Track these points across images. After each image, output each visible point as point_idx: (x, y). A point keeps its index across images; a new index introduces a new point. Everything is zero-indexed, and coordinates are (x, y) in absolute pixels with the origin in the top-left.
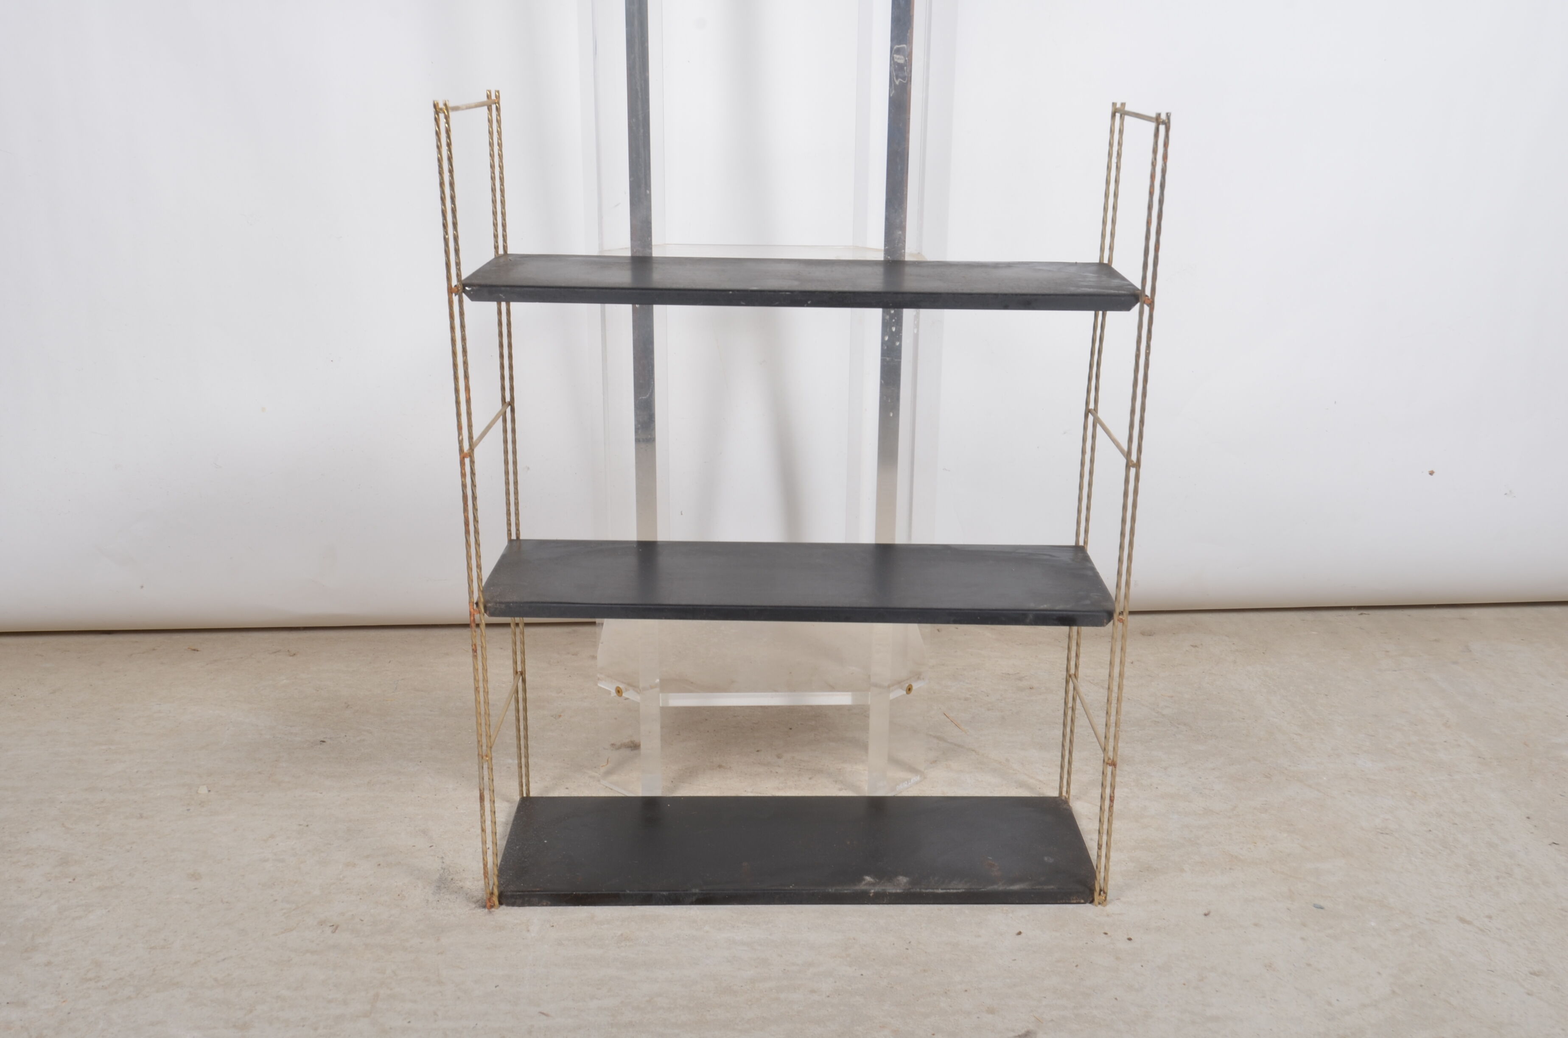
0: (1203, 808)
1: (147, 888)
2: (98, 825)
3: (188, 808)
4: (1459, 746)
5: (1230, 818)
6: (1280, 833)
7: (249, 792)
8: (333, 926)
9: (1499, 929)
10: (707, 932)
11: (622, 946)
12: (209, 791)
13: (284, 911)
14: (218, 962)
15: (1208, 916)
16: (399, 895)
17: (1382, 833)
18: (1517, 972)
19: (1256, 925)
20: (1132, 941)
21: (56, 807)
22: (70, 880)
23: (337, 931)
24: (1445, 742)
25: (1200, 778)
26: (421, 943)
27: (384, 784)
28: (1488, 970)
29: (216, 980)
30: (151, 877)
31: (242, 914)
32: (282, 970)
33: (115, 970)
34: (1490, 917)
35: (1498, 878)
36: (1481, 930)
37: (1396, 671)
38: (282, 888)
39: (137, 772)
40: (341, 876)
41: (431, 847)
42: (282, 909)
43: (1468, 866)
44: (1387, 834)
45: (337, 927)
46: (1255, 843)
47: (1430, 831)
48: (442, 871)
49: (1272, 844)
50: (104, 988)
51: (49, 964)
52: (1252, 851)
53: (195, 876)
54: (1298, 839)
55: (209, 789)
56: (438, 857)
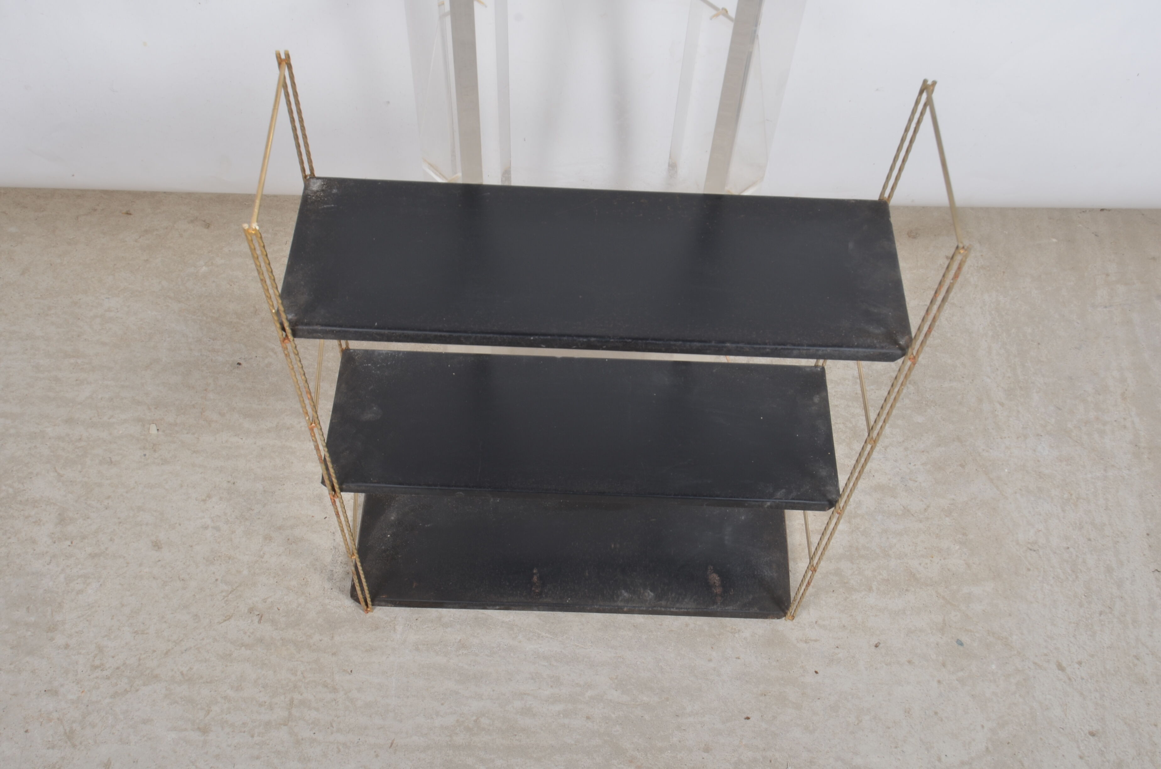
0: (903, 507)
1: (125, 557)
2: (81, 472)
3: (145, 453)
4: (1125, 427)
5: (921, 522)
6: (954, 545)
7: (187, 433)
8: (259, 615)
9: (1082, 679)
10: (520, 642)
11: (460, 655)
12: (158, 430)
13: (224, 594)
14: (182, 653)
15: (877, 648)
16: (304, 579)
17: (1031, 550)
18: (1080, 730)
19: (909, 662)
20: (817, 674)
21: (46, 445)
22: (69, 543)
23: (262, 621)
24: (1115, 421)
25: (910, 464)
26: (321, 641)
27: (288, 428)
28: (1061, 728)
29: (182, 673)
30: (126, 544)
31: (194, 595)
32: (226, 666)
33: (113, 657)
34: (1080, 663)
35: (1101, 613)
36: (1070, 679)
37: (1106, 307)
38: (220, 564)
39: (101, 399)
40: (262, 553)
41: (325, 518)
42: (222, 592)
43: (1083, 597)
44: (1034, 551)
45: (261, 617)
46: (932, 557)
47: (1068, 548)
48: (334, 552)
49: (944, 559)
50: (108, 678)
51: (67, 646)
52: (927, 568)
53: (157, 546)
54: (966, 554)
55: (158, 428)
56: (331, 532)
